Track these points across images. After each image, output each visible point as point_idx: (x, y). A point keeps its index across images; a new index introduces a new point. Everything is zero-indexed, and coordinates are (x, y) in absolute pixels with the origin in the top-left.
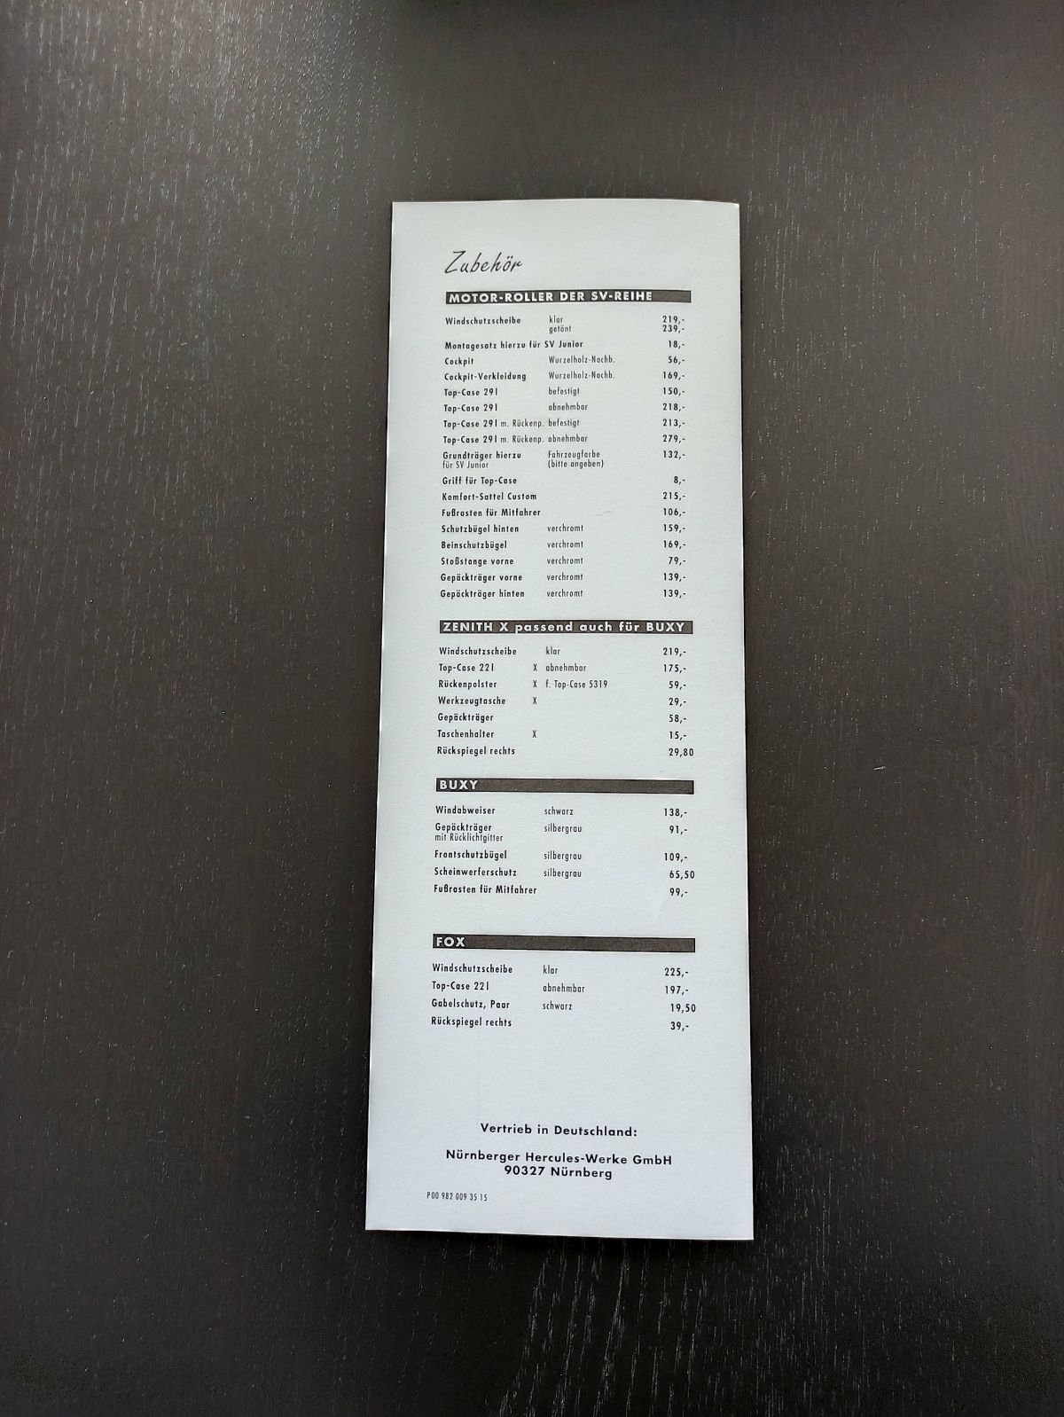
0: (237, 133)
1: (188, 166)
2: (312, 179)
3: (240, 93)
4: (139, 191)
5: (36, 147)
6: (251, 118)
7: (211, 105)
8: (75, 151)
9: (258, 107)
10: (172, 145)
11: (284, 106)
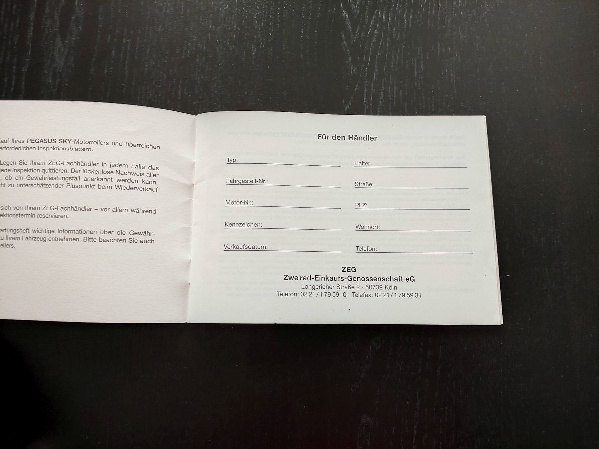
0: (229, 22)
1: (209, 35)
2: (261, 40)
3: (229, 6)
4: (189, 45)
5: (147, 28)
6: (235, 16)
7: (218, 10)
8: (162, 29)
9: (238, 11)
10: (202, 27)
11: (248, 11)
